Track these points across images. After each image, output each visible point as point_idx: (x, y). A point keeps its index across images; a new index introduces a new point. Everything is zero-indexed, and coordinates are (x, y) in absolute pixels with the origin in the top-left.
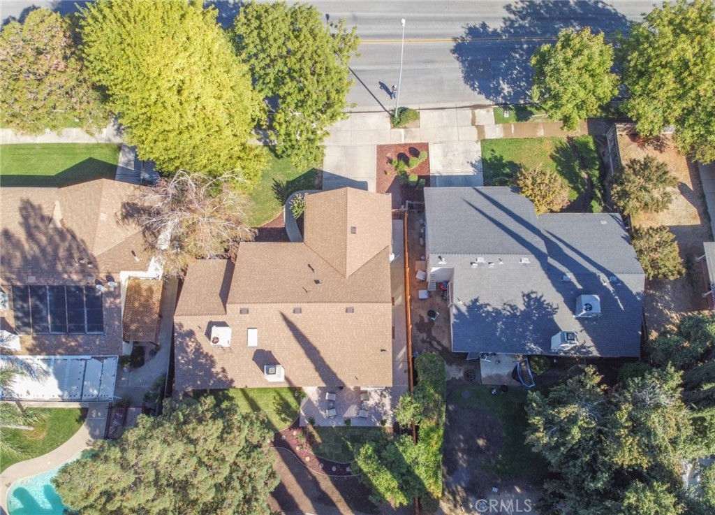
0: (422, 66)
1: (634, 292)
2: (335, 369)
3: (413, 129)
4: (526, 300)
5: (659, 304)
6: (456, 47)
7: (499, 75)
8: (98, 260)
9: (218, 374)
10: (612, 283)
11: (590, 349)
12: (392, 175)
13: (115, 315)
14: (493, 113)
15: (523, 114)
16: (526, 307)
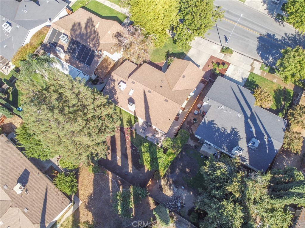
0: (243, 37)
1: (275, 149)
2: (151, 117)
3: (228, 56)
4: (232, 130)
5: (285, 163)
6: (260, 37)
7: (270, 54)
8: (100, 44)
9: (115, 98)
10: (268, 141)
11: (246, 160)
12: (210, 67)
13: (96, 63)
14: (261, 65)
15: (272, 71)
16: (230, 132)
